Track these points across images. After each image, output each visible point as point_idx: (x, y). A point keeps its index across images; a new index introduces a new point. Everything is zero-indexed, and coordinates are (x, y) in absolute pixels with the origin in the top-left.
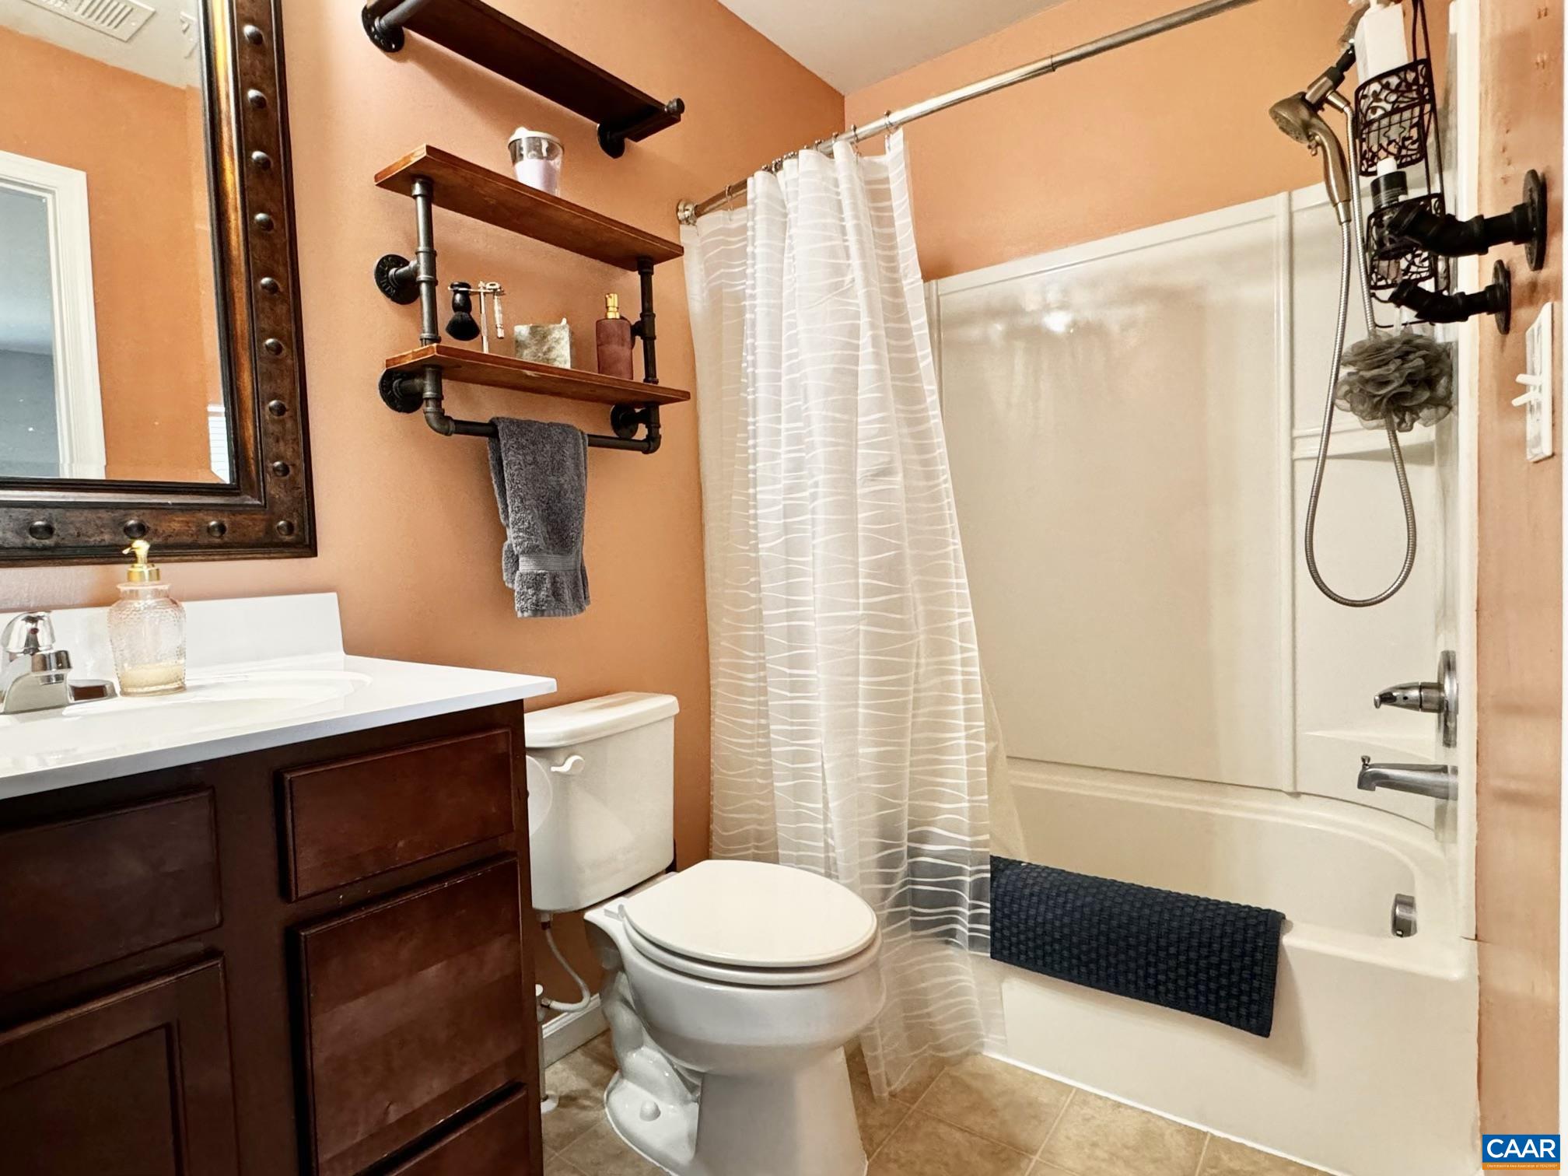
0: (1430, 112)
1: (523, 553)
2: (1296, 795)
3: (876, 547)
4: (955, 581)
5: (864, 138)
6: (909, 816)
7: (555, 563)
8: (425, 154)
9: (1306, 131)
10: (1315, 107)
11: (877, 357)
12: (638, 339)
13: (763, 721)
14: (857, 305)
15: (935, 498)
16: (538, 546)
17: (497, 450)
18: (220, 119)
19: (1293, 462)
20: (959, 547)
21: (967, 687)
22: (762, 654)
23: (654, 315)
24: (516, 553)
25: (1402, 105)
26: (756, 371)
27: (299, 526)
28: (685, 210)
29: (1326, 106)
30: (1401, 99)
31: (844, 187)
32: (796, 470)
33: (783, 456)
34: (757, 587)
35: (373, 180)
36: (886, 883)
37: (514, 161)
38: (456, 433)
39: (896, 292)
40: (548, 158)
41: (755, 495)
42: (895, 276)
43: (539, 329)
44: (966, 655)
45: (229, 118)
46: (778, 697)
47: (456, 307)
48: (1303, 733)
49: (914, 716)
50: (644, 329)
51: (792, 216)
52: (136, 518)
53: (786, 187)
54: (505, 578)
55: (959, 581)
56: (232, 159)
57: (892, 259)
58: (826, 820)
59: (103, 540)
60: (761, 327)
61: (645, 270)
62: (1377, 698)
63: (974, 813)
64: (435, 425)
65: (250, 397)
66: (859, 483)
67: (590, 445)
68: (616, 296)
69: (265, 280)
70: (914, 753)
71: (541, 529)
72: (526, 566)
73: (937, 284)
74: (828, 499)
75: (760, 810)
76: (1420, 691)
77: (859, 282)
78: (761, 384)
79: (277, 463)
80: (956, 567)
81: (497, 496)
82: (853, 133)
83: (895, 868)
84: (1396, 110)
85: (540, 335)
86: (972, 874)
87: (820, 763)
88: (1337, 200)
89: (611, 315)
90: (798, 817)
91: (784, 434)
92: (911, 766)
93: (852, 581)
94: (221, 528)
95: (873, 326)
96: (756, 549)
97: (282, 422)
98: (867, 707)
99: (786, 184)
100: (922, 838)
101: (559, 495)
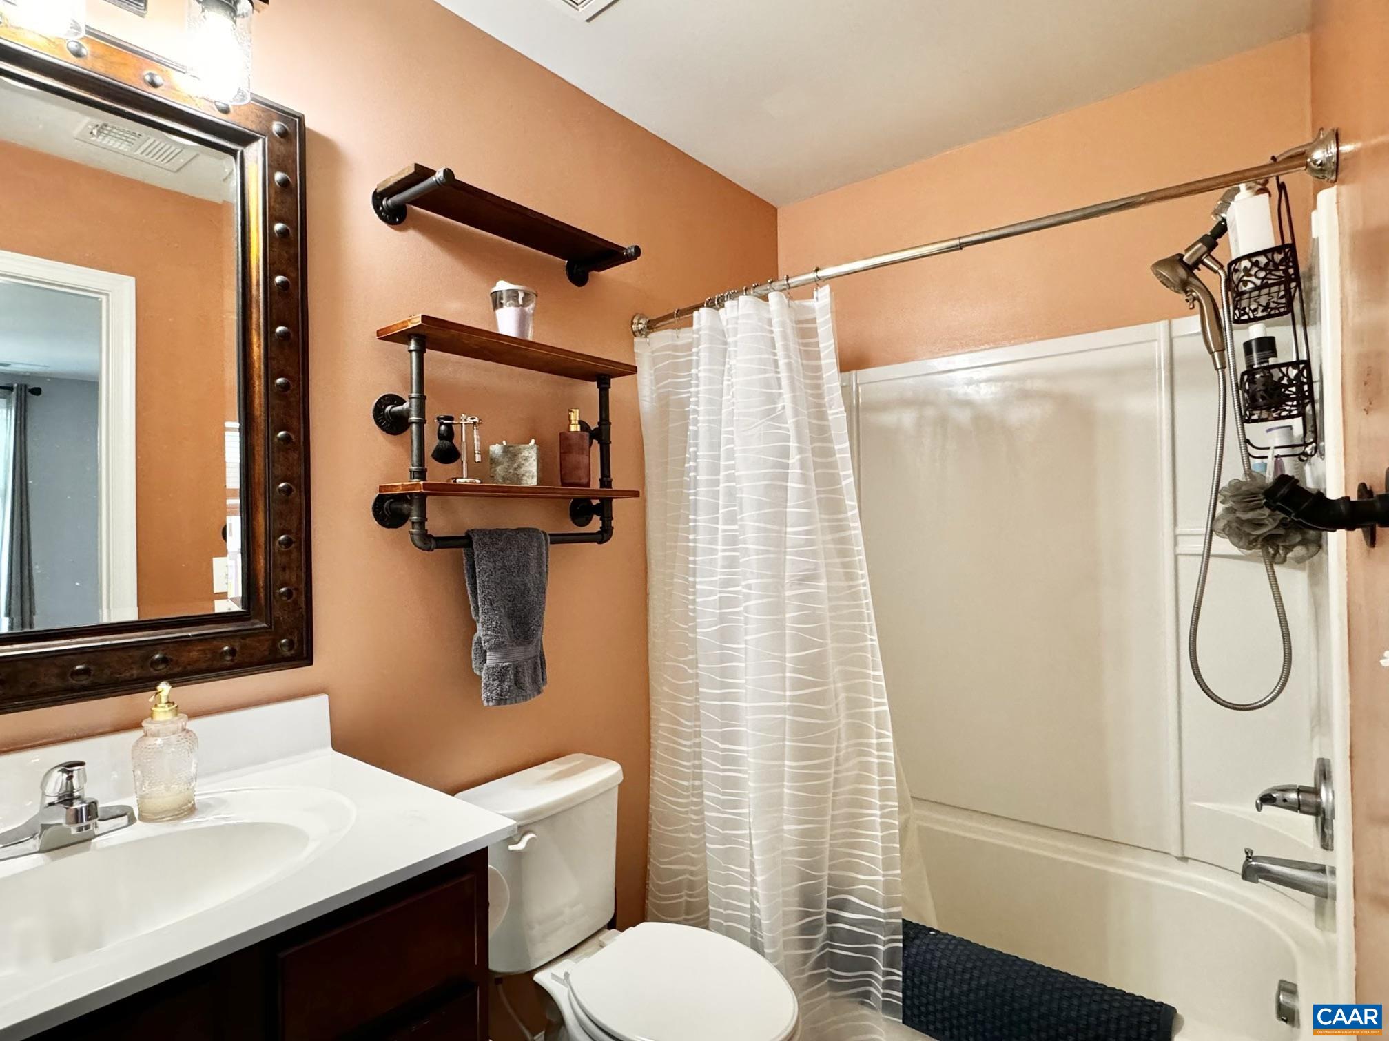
0: (1295, 287)
1: (490, 649)
2: (1184, 859)
3: (802, 644)
4: (872, 673)
5: (795, 287)
6: (829, 884)
7: (518, 654)
8: (420, 323)
9: (1184, 286)
10: (1190, 268)
11: (804, 478)
12: (595, 442)
13: (697, 783)
14: (788, 429)
15: (855, 596)
16: (503, 642)
17: (471, 557)
18: (251, 301)
19: (1176, 557)
20: (876, 643)
21: (883, 769)
22: (697, 723)
23: (610, 424)
24: (484, 648)
25: (1270, 282)
26: (698, 478)
27: (298, 641)
28: (638, 324)
29: (1201, 266)
30: (1269, 276)
31: (777, 330)
32: (730, 567)
33: (720, 554)
34: (694, 664)
35: (376, 334)
36: (807, 949)
37: (495, 307)
38: (437, 548)
39: (821, 415)
40: (523, 306)
41: (695, 583)
42: (820, 401)
43: (511, 448)
44: (881, 740)
45: (258, 302)
46: (711, 767)
47: (441, 437)
48: (1190, 804)
49: (835, 795)
50: (601, 434)
51: (731, 349)
52: (160, 652)
53: (727, 324)
54: (473, 666)
55: (876, 673)
56: (259, 335)
57: (818, 387)
58: (753, 882)
59: (132, 675)
60: (703, 441)
61: (604, 386)
62: (1258, 802)
63: (888, 885)
64: (419, 544)
65: (263, 534)
66: (787, 586)
67: (551, 543)
68: (578, 411)
69: (281, 434)
70: (833, 827)
71: (507, 624)
72: (492, 660)
73: (856, 375)
74: (760, 601)
75: (692, 862)
76: (1298, 795)
77: (789, 412)
78: (702, 489)
79: (283, 589)
80: (872, 660)
81: (470, 596)
82: (786, 282)
83: (816, 934)
84: (1263, 286)
85: (511, 453)
86: (885, 943)
87: (748, 832)
88: (1213, 350)
89: (573, 428)
90: (728, 879)
91: (720, 534)
92: (831, 840)
93: (781, 675)
94: (232, 652)
95: (801, 450)
96: (693, 629)
97: (289, 553)
98: (790, 788)
99: (727, 321)
100: (842, 905)
101: (524, 593)
